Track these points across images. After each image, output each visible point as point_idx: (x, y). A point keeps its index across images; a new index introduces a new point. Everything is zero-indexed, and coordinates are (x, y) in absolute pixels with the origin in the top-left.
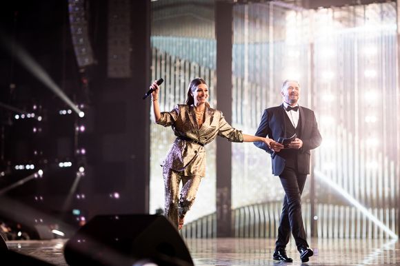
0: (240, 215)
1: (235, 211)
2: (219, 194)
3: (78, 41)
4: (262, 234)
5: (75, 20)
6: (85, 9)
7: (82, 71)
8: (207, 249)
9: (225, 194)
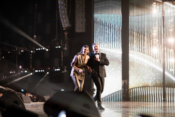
0: (133, 91)
1: (130, 89)
2: (123, 83)
3: (62, 17)
4: (142, 100)
5: (61, 8)
6: (65, 3)
7: (64, 29)
8: (116, 106)
9: (126, 82)
